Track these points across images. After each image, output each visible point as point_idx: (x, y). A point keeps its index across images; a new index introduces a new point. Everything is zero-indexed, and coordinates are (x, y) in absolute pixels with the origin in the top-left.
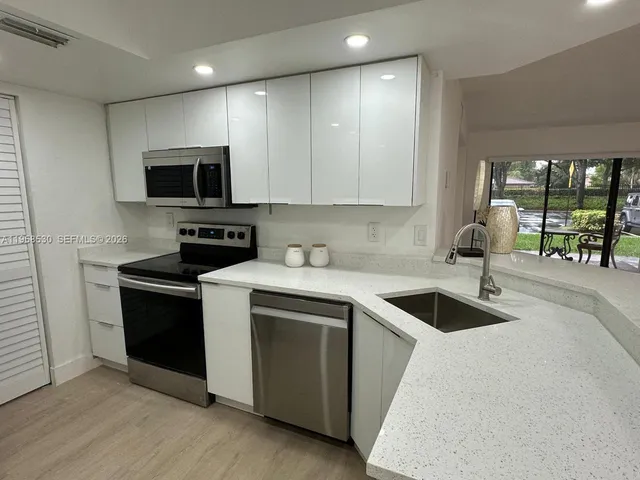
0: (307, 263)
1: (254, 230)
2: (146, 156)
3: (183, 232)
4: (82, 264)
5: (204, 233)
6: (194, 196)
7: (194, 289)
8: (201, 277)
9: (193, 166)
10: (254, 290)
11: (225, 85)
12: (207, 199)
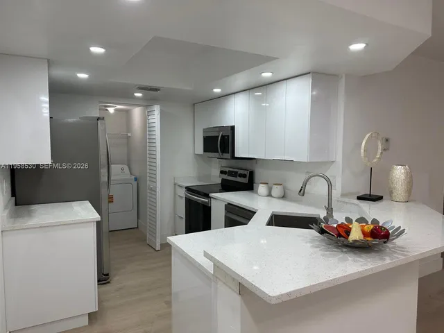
0: (270, 195)
1: (252, 173)
2: (205, 131)
3: (222, 172)
4: (175, 185)
5: (230, 173)
6: (218, 152)
7: (207, 200)
8: (211, 195)
9: (218, 137)
10: (229, 204)
11: (235, 93)
12: (224, 154)
